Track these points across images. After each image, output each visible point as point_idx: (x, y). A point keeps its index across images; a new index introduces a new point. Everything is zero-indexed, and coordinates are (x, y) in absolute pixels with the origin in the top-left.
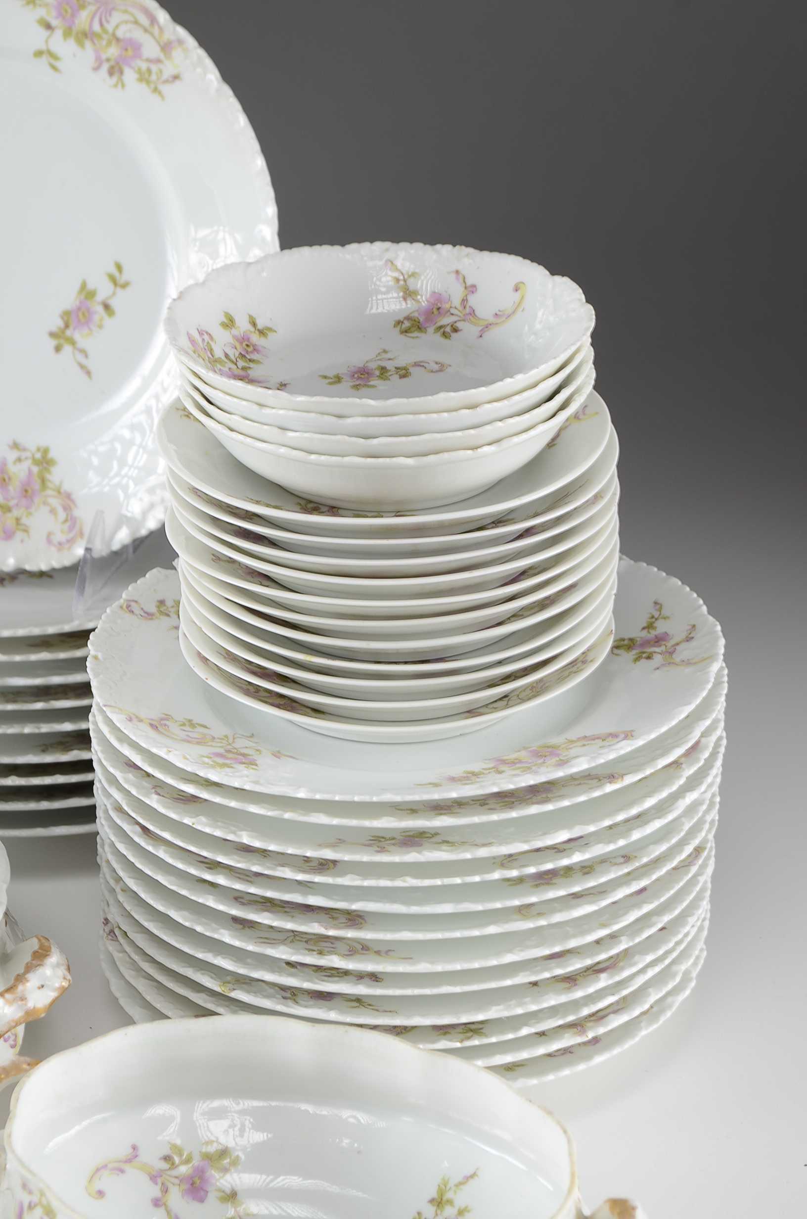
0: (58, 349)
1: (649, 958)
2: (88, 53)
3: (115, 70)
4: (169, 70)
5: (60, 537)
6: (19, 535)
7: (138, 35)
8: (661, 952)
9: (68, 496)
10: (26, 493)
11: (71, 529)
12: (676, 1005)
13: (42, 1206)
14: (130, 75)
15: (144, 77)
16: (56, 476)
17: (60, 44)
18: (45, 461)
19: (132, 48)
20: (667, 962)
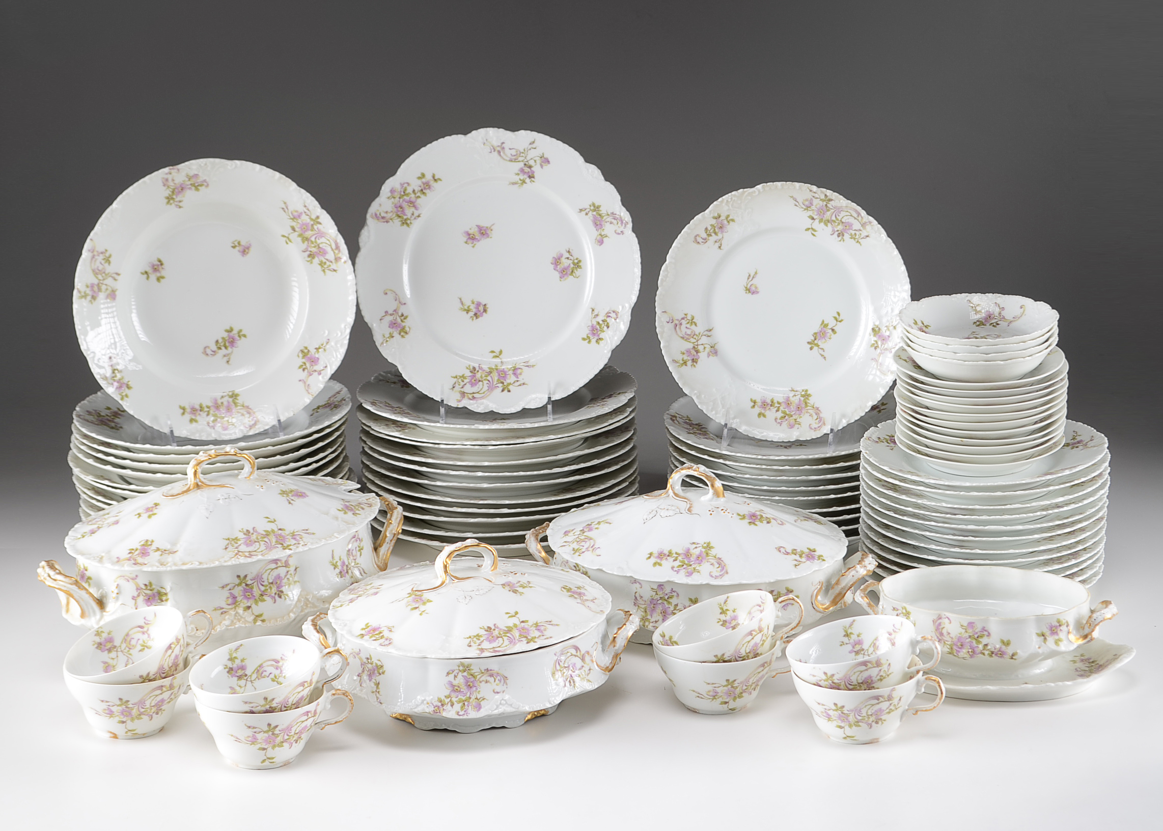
0: (811, 349)
1: (1089, 555)
2: (829, 228)
3: (841, 234)
4: (864, 233)
5: (814, 426)
6: (797, 426)
7: (851, 220)
8: (1092, 554)
9: (818, 409)
10: (798, 408)
11: (820, 422)
12: (1097, 580)
13: (903, 613)
14: (847, 236)
15: (853, 237)
16: (811, 401)
17: (816, 225)
18: (806, 395)
19: (848, 226)
20: (1094, 559)
